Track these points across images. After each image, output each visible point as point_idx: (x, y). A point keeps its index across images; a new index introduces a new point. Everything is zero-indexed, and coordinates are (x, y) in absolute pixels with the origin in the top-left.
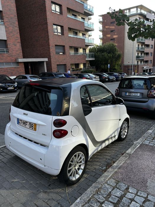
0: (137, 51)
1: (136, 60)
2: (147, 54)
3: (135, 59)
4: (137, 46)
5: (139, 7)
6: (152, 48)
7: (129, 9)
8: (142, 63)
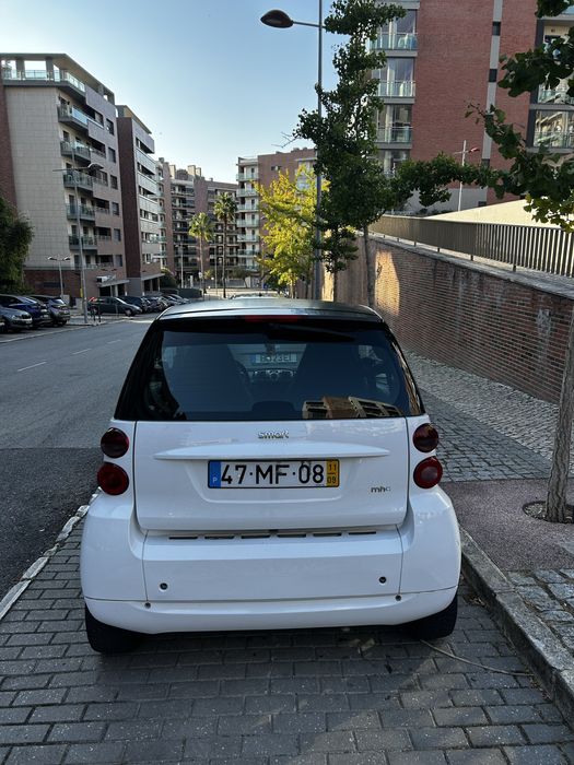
0: (69, 219)
1: (72, 250)
2: (104, 232)
3: (67, 246)
4: (67, 201)
5: (54, 61)
6: (117, 214)
7: (20, 59)
8: (93, 262)
